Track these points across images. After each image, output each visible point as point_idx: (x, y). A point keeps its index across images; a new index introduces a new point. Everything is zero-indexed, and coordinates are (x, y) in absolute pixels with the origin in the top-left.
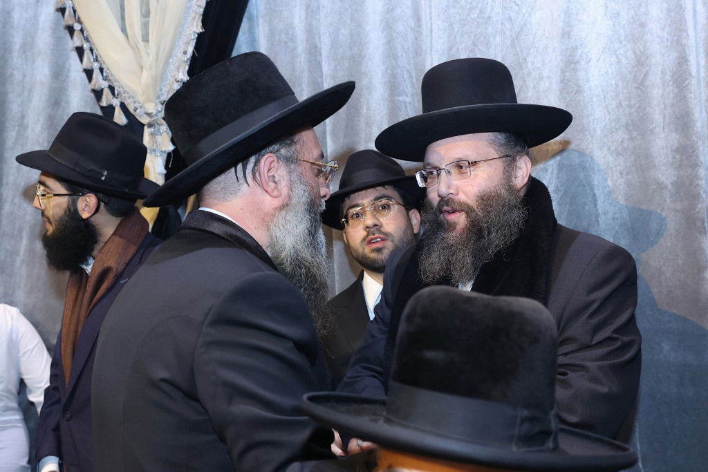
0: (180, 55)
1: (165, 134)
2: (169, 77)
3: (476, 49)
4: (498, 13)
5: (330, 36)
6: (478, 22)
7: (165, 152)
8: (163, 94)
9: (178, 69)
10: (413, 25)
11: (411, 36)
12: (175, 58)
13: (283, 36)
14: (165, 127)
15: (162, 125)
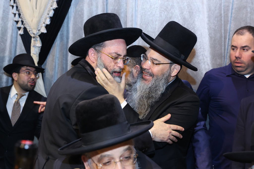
2: (41, 22)
8: (39, 27)
9: (45, 19)
12: (44, 16)
15: (38, 38)
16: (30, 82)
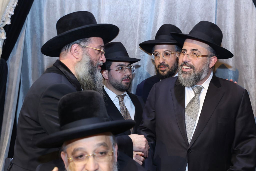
0: (11, 5)
1: (3, 33)
2: (7, 13)
3: (117, 14)
4: (126, 3)
5: (69, 6)
6: (118, 5)
7: (3, 39)
8: (3, 19)
9: (10, 10)
10: (98, 5)
11: (97, 9)
12: (9, 6)
13: (52, 4)
14: (3, 30)
15: (2, 29)
16: (125, 80)
